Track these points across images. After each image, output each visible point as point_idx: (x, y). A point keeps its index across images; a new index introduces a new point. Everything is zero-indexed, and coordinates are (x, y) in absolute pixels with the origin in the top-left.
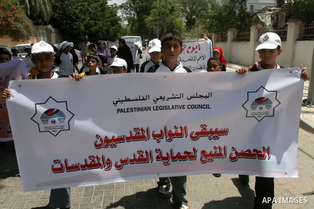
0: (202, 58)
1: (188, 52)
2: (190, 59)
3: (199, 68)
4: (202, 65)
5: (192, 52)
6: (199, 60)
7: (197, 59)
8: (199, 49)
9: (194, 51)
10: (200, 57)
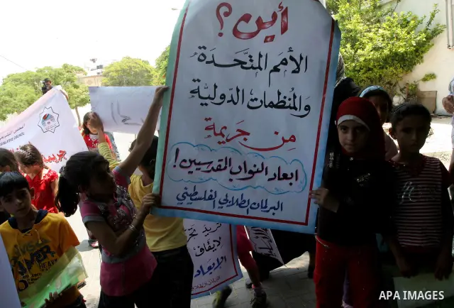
0: (292, 66)
1: (236, 33)
2: (241, 63)
3: (272, 105)
4: (286, 93)
5: (252, 35)
6: (276, 69)
7: (270, 67)
8: (284, 29)
9: (263, 34)
10: (284, 62)
